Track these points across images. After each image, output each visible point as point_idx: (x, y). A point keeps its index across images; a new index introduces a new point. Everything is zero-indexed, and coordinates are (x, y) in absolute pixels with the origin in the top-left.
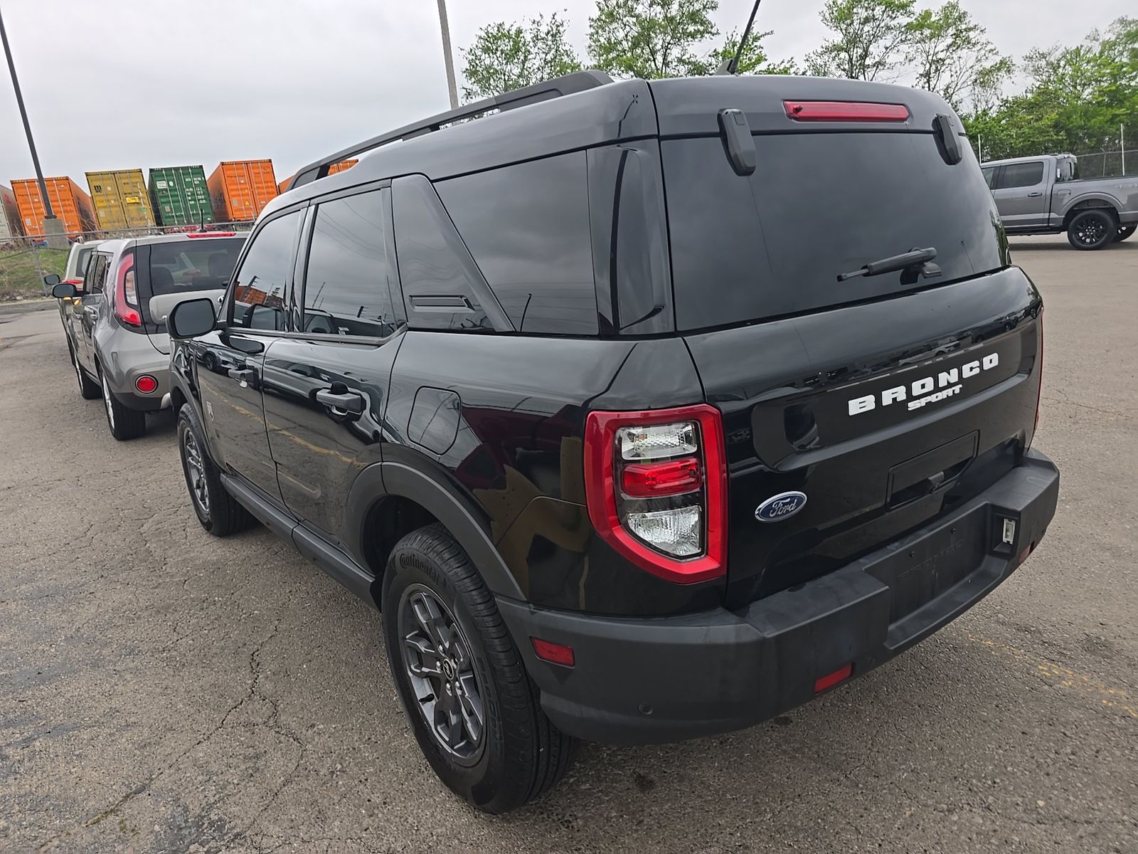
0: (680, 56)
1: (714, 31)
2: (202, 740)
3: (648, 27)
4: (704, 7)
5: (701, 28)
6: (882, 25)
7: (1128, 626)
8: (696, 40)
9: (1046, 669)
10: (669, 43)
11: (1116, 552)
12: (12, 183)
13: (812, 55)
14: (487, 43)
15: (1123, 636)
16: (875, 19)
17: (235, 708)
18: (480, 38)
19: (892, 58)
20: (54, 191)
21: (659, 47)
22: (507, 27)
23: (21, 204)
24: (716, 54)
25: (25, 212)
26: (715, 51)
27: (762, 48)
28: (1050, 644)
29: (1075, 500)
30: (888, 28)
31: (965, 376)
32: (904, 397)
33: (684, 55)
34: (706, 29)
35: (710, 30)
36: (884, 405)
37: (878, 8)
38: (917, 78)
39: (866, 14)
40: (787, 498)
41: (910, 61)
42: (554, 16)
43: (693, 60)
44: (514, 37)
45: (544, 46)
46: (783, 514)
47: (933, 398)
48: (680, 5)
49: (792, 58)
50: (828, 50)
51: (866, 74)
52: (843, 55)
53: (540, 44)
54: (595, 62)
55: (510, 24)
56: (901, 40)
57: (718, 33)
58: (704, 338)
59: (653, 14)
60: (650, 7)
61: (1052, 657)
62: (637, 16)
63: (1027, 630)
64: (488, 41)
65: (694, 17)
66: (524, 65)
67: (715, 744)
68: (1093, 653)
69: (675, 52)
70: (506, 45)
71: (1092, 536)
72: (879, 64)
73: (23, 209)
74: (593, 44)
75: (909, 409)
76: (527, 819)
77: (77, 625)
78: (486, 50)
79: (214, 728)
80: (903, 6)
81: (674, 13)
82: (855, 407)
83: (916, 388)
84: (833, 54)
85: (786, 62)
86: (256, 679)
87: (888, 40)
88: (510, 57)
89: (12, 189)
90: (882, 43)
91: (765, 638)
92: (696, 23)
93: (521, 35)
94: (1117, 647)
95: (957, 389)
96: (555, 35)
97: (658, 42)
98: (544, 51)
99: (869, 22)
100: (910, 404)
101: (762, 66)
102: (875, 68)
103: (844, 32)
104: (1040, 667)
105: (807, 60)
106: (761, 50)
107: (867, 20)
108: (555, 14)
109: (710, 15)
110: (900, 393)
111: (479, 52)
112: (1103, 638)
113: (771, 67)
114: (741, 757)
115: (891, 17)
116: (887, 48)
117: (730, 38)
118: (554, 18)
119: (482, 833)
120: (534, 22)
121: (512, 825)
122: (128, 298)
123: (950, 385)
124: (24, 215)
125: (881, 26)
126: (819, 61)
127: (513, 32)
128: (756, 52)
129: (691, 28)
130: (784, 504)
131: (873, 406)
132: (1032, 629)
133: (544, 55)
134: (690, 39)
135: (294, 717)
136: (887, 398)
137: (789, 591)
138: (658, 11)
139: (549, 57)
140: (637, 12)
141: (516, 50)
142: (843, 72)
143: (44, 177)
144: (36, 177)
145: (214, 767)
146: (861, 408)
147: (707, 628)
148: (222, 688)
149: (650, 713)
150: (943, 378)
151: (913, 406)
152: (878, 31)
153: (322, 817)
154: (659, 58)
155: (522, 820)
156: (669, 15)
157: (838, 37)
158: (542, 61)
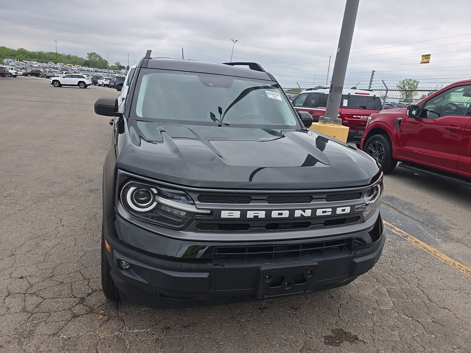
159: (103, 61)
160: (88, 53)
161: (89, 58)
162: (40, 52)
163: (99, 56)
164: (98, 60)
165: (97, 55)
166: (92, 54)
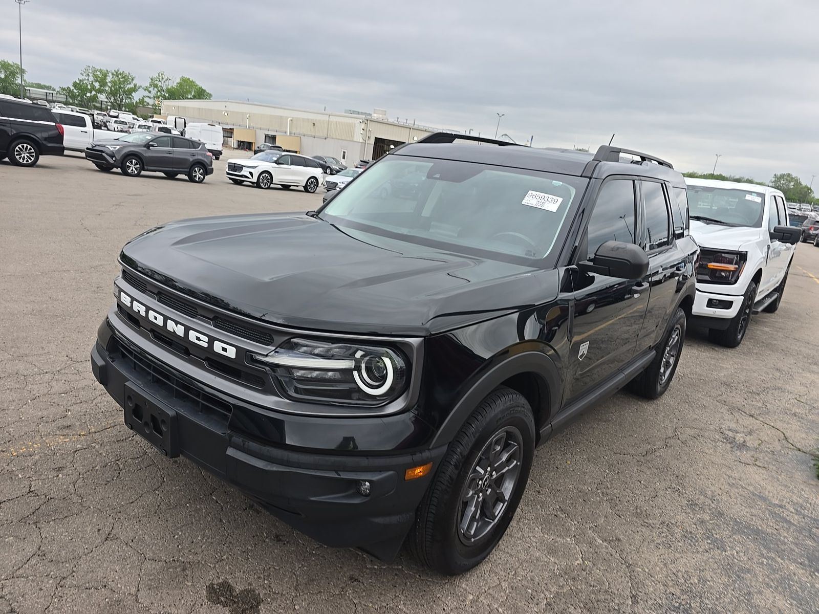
159: (802, 188)
160: (775, 175)
161: (774, 183)
162: (691, 173)
163: (796, 180)
164: (792, 187)
165: (792, 178)
166: (782, 176)
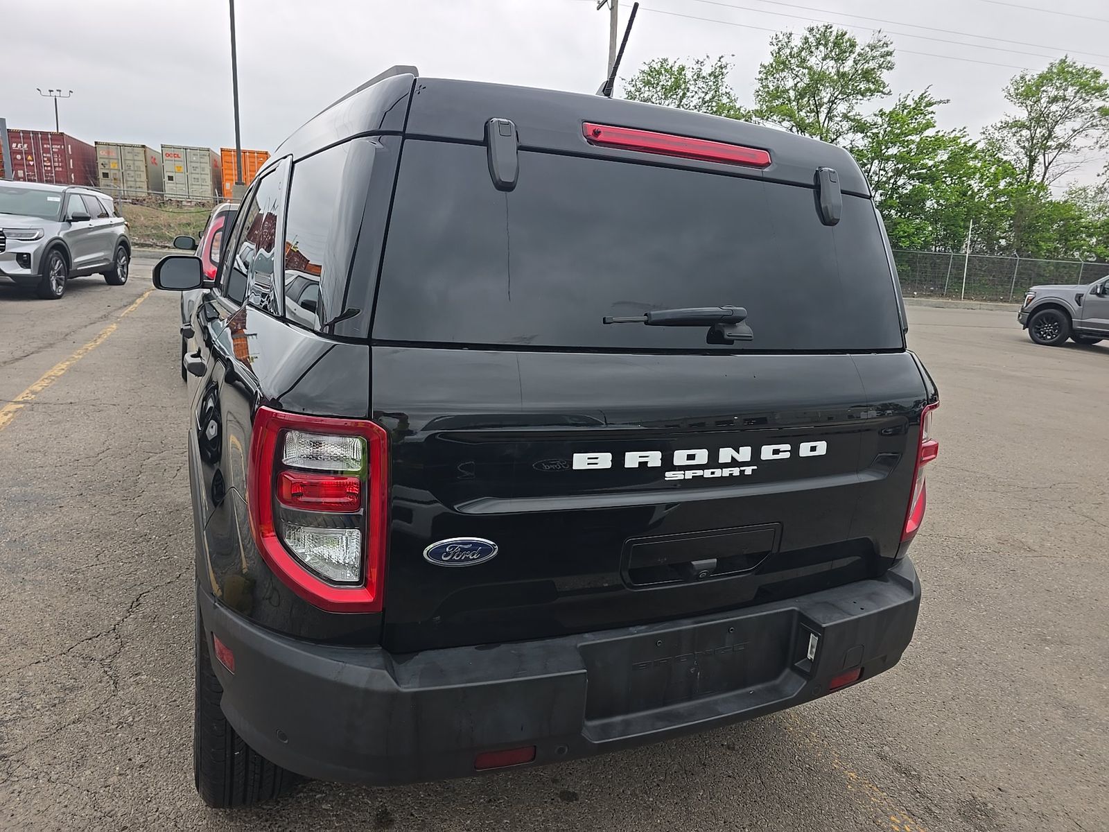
0: (845, 112)
1: (886, 90)
2: (42, 661)
3: (818, 79)
4: (880, 66)
5: (872, 87)
6: (1073, 106)
7: (1030, 800)
8: (865, 99)
9: (898, 821)
10: (836, 98)
11: (1071, 712)
12: (222, 150)
13: (990, 128)
14: (649, 78)
15: (1016, 809)
16: (1064, 99)
17: (90, 639)
18: (643, 72)
19: (1079, 141)
20: (254, 162)
21: (826, 100)
22: (671, 63)
23: (225, 169)
24: (882, 113)
25: (227, 177)
26: (881, 110)
27: (934, 113)
28: (923, 796)
29: (1061, 642)
30: (1079, 110)
31: (764, 457)
32: (658, 463)
33: (849, 112)
34: (878, 88)
35: (881, 89)
36: (626, 466)
37: (1070, 89)
38: (1105, 167)
39: (1056, 93)
40: (470, 543)
41: (1101, 147)
42: (720, 58)
43: (858, 117)
44: (676, 73)
45: (704, 86)
46: (460, 560)
47: (707, 474)
48: (854, 61)
49: (965, 128)
50: (1007, 126)
51: (1046, 155)
52: (1025, 133)
53: (700, 84)
54: (757, 107)
55: (675, 61)
56: (1092, 124)
57: (889, 93)
58: (396, 352)
59: (825, 67)
60: (823, 60)
61: (914, 810)
62: (810, 68)
63: (906, 773)
64: (650, 75)
65: (867, 75)
66: (681, 102)
67: (482, 800)
68: (967, 819)
69: (841, 108)
70: (665, 80)
71: (1054, 687)
72: (1060, 147)
73: (226, 174)
74: (761, 89)
75: (666, 479)
76: (250, 822)
77: (28, 531)
78: (647, 83)
79: (60, 652)
80: (1098, 89)
81: (846, 69)
82: (581, 461)
83: (680, 457)
84: (1014, 130)
85: (957, 130)
86: (126, 618)
87: (1077, 123)
88: (668, 92)
89: (220, 155)
90: (1070, 125)
91: (399, 691)
92: (868, 81)
93: (683, 73)
94: (1001, 819)
95: (748, 470)
96: (717, 75)
97: (825, 95)
98: (703, 90)
99: (1057, 101)
100: (667, 474)
101: (930, 132)
102: (1057, 150)
103: (1029, 108)
104: (893, 818)
105: (984, 133)
106: (932, 115)
107: (1054, 100)
108: (722, 57)
109: (885, 76)
110: (654, 459)
111: (639, 85)
112: (990, 806)
113: (940, 134)
114: (498, 822)
115: (1084, 100)
116: (1074, 131)
117: (902, 100)
118: (719, 61)
119: (200, 823)
120: (697, 63)
121: (232, 824)
122: (213, 255)
123: (734, 463)
124: (226, 180)
125: (1070, 107)
126: (997, 135)
127: (675, 69)
128: (927, 117)
129: (863, 86)
130: (463, 550)
131: (609, 465)
132: (913, 773)
133: (703, 95)
134: (860, 97)
135: (129, 661)
136: (632, 460)
137: (476, 648)
138: (831, 65)
139: (707, 98)
140: (809, 64)
141: (676, 86)
142: (1022, 150)
143: (242, 148)
144: (235, 148)
145: (32, 688)
146: (588, 464)
147: (344, 665)
148: (91, 618)
149: (286, 742)
150: (725, 454)
151: (670, 475)
152: (1066, 113)
153: (80, 764)
154: (824, 110)
155: (244, 821)
156: (841, 70)
157: (1022, 114)
158: (701, 100)
